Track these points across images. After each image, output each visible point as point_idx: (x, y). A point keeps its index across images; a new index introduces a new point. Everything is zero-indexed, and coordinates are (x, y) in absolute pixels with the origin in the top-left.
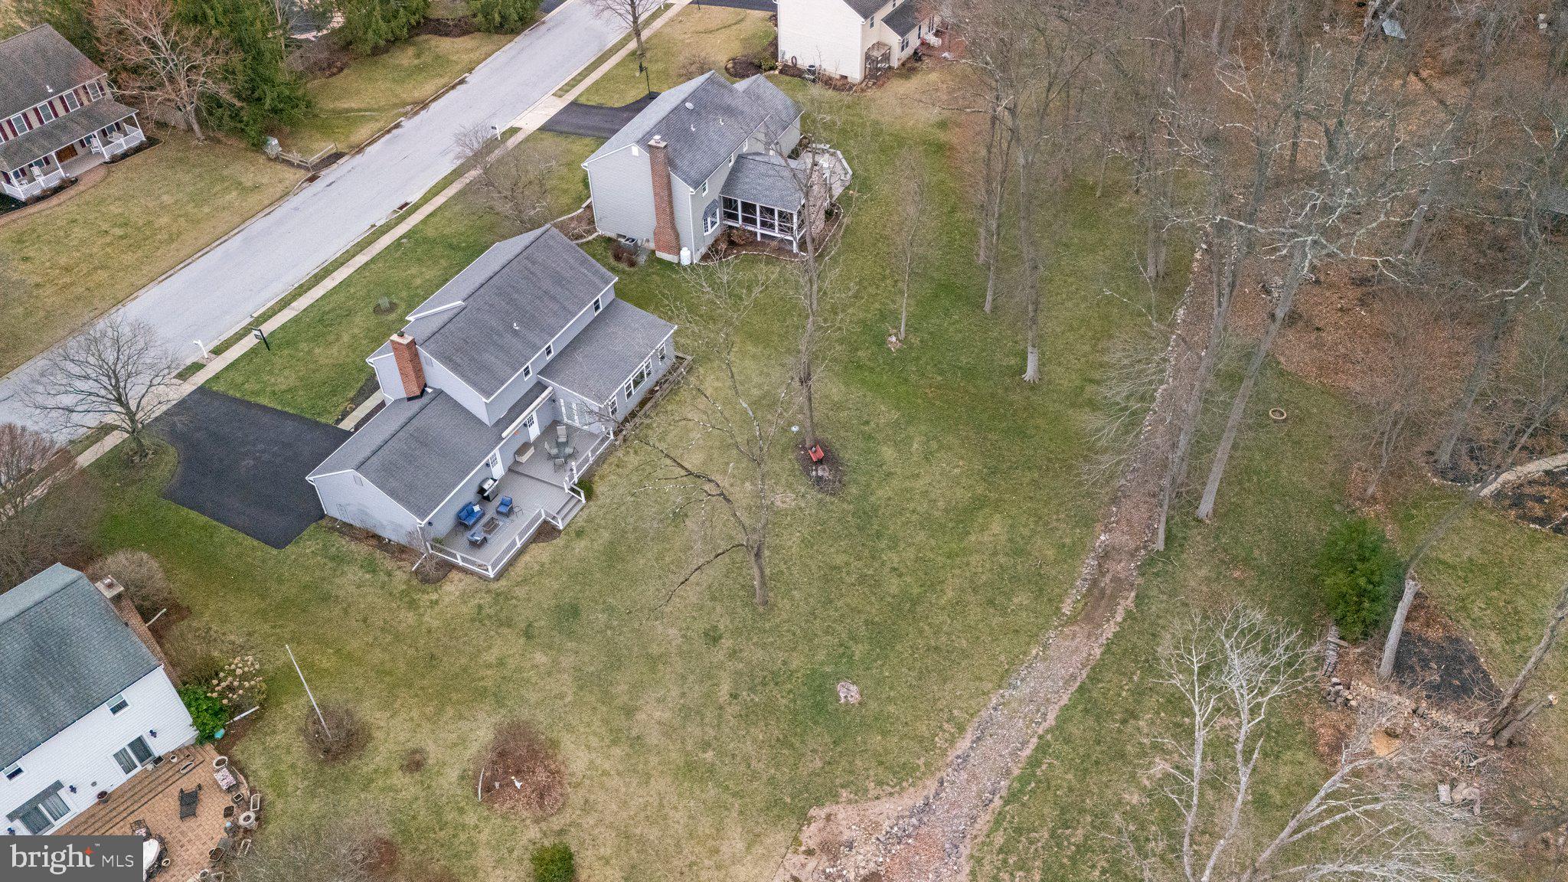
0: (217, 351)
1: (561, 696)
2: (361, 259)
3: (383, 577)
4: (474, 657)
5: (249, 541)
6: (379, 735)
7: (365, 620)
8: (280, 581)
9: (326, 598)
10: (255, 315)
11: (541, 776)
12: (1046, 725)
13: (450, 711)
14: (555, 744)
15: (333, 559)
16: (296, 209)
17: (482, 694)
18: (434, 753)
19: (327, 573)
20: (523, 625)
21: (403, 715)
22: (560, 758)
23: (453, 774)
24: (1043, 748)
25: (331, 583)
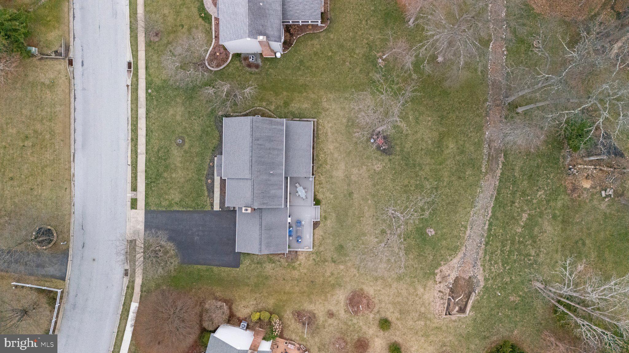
0: (134, 189)
1: (355, 275)
2: (142, 112)
3: (278, 263)
4: (323, 276)
5: (227, 269)
6: (315, 312)
7: (284, 279)
8: (249, 278)
9: (267, 278)
10: (130, 163)
11: (365, 301)
12: (489, 216)
13: (329, 295)
14: (362, 290)
15: (258, 263)
16: (84, 89)
17: (333, 286)
18: (334, 309)
19: (260, 269)
20: (330, 259)
21: (317, 303)
22: (365, 293)
23: (342, 312)
24: (490, 224)
25: (264, 272)
